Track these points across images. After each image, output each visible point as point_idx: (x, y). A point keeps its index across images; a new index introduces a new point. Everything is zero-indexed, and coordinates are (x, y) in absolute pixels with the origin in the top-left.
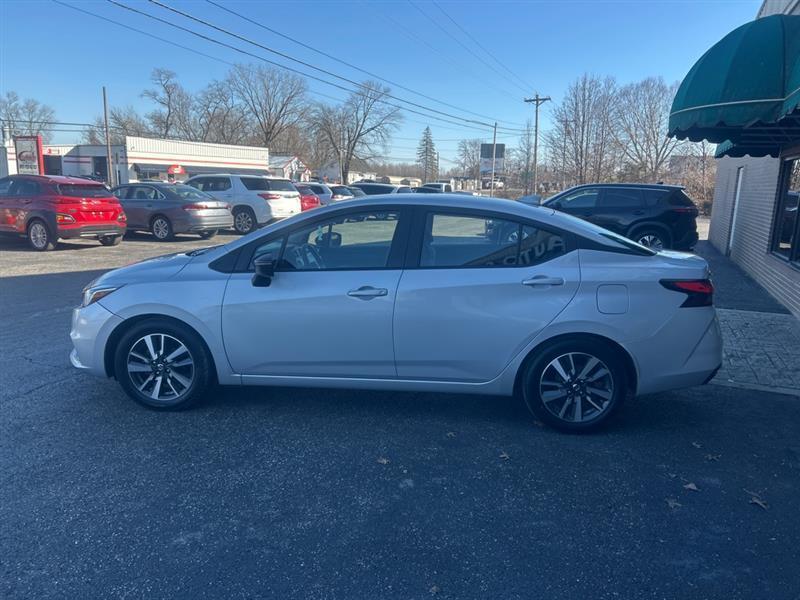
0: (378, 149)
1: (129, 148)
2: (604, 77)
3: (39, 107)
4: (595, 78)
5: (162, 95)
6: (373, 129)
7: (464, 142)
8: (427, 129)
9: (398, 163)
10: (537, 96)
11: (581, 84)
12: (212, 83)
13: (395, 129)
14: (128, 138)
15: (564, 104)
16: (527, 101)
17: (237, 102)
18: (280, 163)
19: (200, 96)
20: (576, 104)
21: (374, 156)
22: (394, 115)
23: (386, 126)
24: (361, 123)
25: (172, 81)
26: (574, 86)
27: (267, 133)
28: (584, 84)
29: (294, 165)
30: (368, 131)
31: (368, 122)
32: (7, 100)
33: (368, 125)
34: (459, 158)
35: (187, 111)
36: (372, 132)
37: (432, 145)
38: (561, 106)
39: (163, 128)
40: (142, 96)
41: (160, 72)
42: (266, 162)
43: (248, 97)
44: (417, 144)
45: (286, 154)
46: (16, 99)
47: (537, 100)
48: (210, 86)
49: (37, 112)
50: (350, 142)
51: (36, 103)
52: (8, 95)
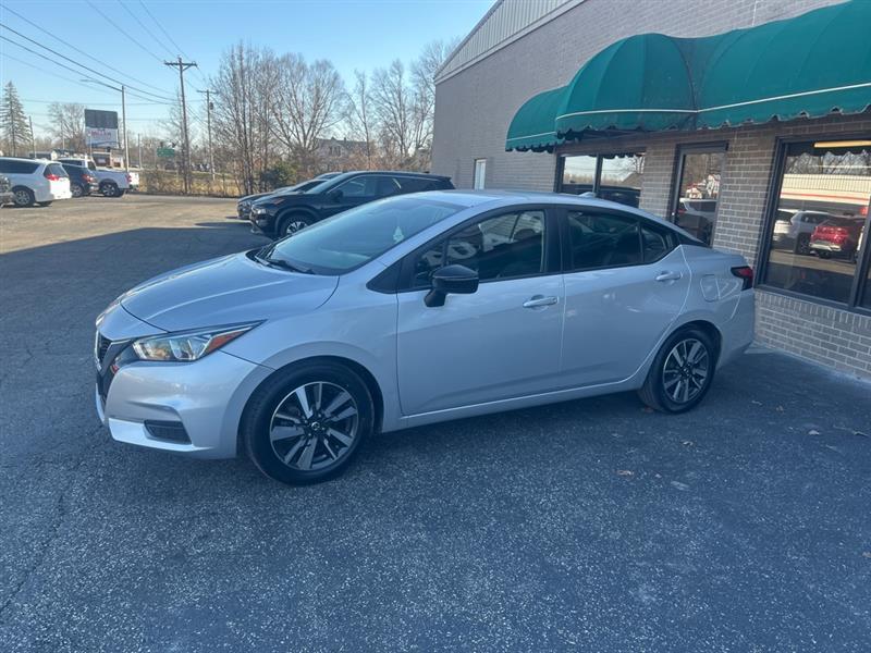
2: (261, 48)
4: (253, 48)
7: (56, 105)
8: (10, 84)
10: (180, 59)
11: (236, 52)
15: (221, 73)
16: (168, 64)
20: (234, 75)
26: (228, 53)
28: (241, 51)
34: (52, 125)
37: (19, 107)
38: (218, 75)
47: (181, 64)
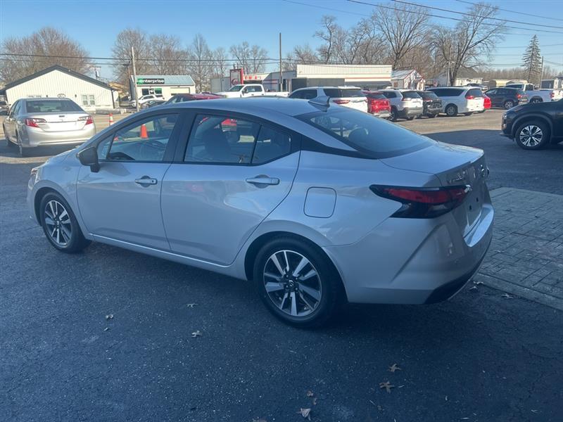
0: (484, 58)
1: (298, 73)
3: (259, 50)
5: (327, 34)
6: (480, 42)
8: (535, 37)
9: (512, 68)
12: (360, 21)
13: (500, 40)
14: (298, 66)
17: (377, 33)
18: (402, 76)
19: (350, 31)
21: (480, 64)
22: (501, 28)
23: (492, 39)
24: (470, 38)
25: (333, 23)
27: (397, 54)
29: (412, 76)
30: (476, 44)
31: (475, 37)
32: (243, 47)
33: (475, 39)
35: (343, 43)
36: (479, 44)
39: (327, 57)
40: (314, 36)
41: (326, 18)
42: (389, 76)
43: (385, 29)
44: (524, 51)
45: (408, 68)
46: (247, 46)
48: (359, 23)
49: (258, 53)
50: (459, 55)
51: (258, 48)
52: (244, 45)
